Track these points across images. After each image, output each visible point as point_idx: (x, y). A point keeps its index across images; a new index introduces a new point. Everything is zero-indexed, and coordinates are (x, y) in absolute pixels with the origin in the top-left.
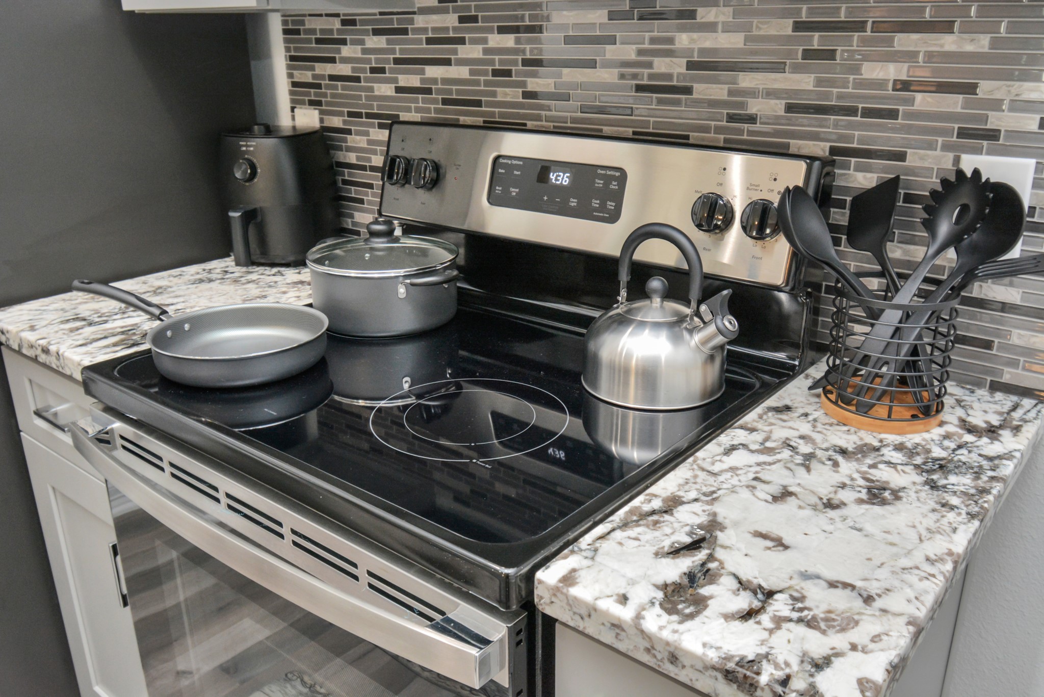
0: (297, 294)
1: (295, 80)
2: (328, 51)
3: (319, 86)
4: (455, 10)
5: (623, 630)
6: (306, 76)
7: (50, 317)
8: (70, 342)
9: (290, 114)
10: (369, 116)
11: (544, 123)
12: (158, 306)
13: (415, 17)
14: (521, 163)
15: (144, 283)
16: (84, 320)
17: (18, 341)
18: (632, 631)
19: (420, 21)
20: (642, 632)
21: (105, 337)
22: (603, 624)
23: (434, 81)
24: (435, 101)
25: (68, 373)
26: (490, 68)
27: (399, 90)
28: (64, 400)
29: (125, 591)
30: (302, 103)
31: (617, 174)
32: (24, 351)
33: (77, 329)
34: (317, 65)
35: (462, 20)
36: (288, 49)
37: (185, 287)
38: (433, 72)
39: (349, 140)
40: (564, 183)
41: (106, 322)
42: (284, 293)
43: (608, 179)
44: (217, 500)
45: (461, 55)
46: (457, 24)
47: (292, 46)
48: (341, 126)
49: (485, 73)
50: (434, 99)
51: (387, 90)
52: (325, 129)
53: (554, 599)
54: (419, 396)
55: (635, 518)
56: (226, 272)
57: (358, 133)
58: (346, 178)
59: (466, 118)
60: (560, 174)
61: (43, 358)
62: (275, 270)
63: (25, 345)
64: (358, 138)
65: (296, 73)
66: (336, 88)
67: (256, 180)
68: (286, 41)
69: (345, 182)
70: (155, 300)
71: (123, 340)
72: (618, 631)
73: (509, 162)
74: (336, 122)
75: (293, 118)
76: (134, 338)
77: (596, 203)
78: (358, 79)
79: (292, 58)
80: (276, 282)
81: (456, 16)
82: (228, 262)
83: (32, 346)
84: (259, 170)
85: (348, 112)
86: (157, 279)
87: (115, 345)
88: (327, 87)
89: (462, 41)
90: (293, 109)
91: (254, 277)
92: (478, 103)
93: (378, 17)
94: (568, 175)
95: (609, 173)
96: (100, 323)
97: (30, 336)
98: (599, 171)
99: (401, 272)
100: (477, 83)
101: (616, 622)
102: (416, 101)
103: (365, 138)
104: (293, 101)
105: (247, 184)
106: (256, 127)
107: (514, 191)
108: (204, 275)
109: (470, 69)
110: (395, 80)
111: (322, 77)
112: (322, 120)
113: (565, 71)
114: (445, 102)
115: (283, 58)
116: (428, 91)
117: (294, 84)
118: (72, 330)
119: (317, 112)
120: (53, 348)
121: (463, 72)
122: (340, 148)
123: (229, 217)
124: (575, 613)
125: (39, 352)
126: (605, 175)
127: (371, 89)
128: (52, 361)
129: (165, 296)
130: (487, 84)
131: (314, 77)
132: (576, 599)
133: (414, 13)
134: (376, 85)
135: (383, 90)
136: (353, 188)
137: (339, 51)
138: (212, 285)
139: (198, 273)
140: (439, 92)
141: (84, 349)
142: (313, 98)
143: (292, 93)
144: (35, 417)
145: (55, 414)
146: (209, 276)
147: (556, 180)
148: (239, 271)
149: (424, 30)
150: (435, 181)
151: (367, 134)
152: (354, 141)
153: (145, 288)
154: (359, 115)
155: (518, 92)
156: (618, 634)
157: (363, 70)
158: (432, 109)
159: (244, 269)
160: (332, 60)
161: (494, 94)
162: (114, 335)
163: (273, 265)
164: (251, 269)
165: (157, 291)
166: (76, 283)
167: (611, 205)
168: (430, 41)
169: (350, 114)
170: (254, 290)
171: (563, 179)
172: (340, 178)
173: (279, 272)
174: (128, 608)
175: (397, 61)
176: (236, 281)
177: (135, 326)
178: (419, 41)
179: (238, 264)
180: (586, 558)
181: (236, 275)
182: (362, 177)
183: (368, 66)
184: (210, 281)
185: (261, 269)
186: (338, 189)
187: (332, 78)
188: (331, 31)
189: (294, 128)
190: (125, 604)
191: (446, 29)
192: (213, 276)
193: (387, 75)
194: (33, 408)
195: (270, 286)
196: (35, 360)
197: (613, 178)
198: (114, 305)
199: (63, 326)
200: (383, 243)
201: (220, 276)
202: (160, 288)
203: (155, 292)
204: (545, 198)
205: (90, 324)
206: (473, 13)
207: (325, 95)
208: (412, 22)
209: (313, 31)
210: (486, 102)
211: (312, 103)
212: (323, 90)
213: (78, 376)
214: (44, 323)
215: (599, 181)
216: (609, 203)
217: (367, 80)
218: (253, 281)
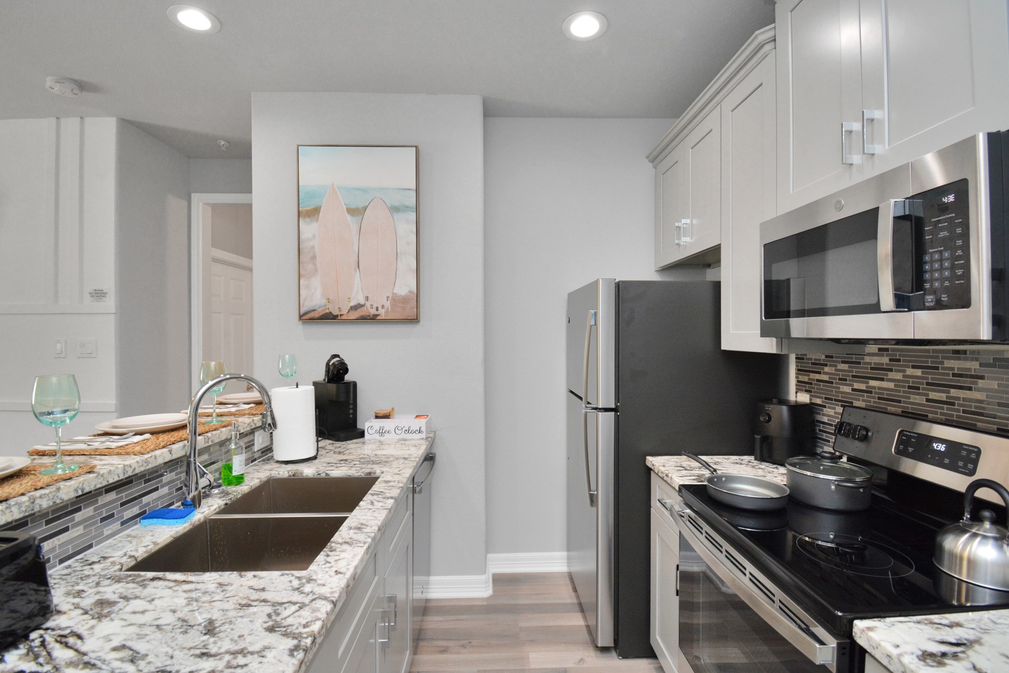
0: (782, 479)
1: (800, 380)
2: (819, 368)
3: (811, 384)
4: (887, 356)
5: (892, 659)
6: (805, 379)
7: (671, 463)
8: (676, 474)
9: (795, 394)
10: (836, 400)
11: (939, 416)
12: (713, 468)
13: (865, 356)
14: (916, 435)
15: (711, 459)
16: (683, 467)
17: (658, 470)
18: (896, 661)
19: (867, 359)
20: (901, 662)
21: (690, 476)
22: (883, 654)
23: (874, 388)
24: (874, 398)
25: (674, 486)
26: (907, 385)
27: (853, 390)
28: (670, 498)
29: (678, 588)
30: (802, 390)
31: (976, 450)
32: (659, 474)
33: (680, 470)
34: (811, 374)
35: (891, 360)
36: (797, 366)
37: (729, 464)
38: (873, 383)
39: (824, 411)
40: (942, 450)
41: (692, 470)
42: (776, 477)
43: (970, 452)
44: (721, 552)
45: (889, 377)
46: (888, 362)
47: (799, 365)
48: (821, 403)
49: (904, 387)
50: (874, 396)
51: (847, 389)
52: (811, 403)
53: (861, 635)
54: (837, 544)
55: (926, 622)
56: (750, 462)
57: (829, 408)
58: (821, 428)
59: (891, 408)
60: (940, 444)
61: (665, 478)
62: (775, 466)
63: (660, 472)
64: (830, 410)
65: (800, 376)
66: (820, 385)
67: (770, 423)
68: (796, 362)
69: (820, 430)
70: (715, 467)
71: (697, 479)
72: (890, 659)
73: (909, 434)
74: (818, 401)
75: (796, 397)
76: (702, 479)
77: (961, 464)
78: (832, 383)
79: (798, 370)
80: (773, 471)
81: (888, 358)
82: (752, 458)
83: (662, 473)
84: (772, 419)
85: (825, 397)
86: (717, 458)
87: (693, 480)
88: (815, 384)
89: (891, 370)
90: (796, 393)
91: (763, 467)
92: (899, 402)
93: (845, 355)
94: (945, 446)
95: (970, 448)
96: (689, 470)
97: (662, 469)
98: (964, 447)
99: (834, 478)
100: (900, 391)
101: (889, 654)
102: (863, 396)
103: (833, 411)
104: (797, 389)
105: (766, 424)
106: (774, 400)
107: (911, 450)
108: (739, 461)
109: (895, 384)
110: (852, 385)
111: (813, 380)
112: (811, 399)
113: (952, 390)
114: (879, 398)
115: (794, 370)
116: (871, 392)
117: (798, 381)
118: (678, 470)
119: (809, 395)
120: (670, 475)
121: (891, 385)
122: (819, 414)
123: (754, 438)
124: (871, 645)
125: (665, 475)
126: (968, 449)
127: (839, 388)
128: (668, 480)
129: (719, 466)
130: (904, 392)
131: (809, 379)
132: (871, 637)
133: (865, 355)
134: (841, 386)
135: (845, 389)
136: (824, 434)
137: (823, 369)
138: (741, 466)
139: (736, 460)
140: (876, 393)
141: (681, 478)
142: (807, 389)
143: (797, 385)
144: (658, 501)
145: (665, 503)
146: (741, 462)
147: (937, 447)
148: (756, 463)
149: (870, 363)
150: (865, 439)
151: (834, 409)
152: (827, 412)
153: (711, 461)
154: (831, 399)
155: (923, 398)
156: (890, 661)
157: (835, 379)
158: (873, 401)
159: (759, 462)
160: (819, 373)
161: (909, 398)
162: (694, 476)
163: (774, 463)
164: (762, 463)
165: (716, 463)
166: (683, 452)
167: (970, 466)
168: (872, 369)
169: (826, 398)
170: (760, 472)
171: (941, 447)
172: (818, 428)
173: (776, 467)
174: (678, 597)
175: (853, 376)
176: (753, 467)
177: (703, 475)
178: (867, 368)
179: (755, 459)
180: (886, 625)
181: (755, 464)
182: (829, 429)
183: (838, 377)
184: (741, 464)
185: (767, 464)
186: (817, 433)
187: (818, 380)
188: (820, 360)
189: (796, 401)
190: (677, 595)
191: (883, 364)
192: (743, 462)
193: (848, 382)
194: (658, 498)
195: (770, 473)
196: (662, 478)
197: (974, 452)
198: (698, 464)
199: (675, 468)
200: (828, 462)
201: (746, 463)
202: (718, 462)
203: (715, 463)
204: (929, 456)
205: (686, 470)
206: (898, 358)
207: (814, 388)
208: (863, 359)
209: (811, 359)
210: (903, 401)
211: (807, 391)
212: (813, 386)
213: (677, 488)
214: (668, 465)
215: (964, 452)
216: (969, 465)
217: (836, 383)
218: (762, 469)
